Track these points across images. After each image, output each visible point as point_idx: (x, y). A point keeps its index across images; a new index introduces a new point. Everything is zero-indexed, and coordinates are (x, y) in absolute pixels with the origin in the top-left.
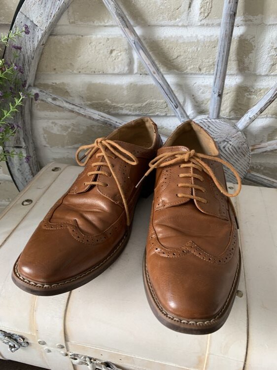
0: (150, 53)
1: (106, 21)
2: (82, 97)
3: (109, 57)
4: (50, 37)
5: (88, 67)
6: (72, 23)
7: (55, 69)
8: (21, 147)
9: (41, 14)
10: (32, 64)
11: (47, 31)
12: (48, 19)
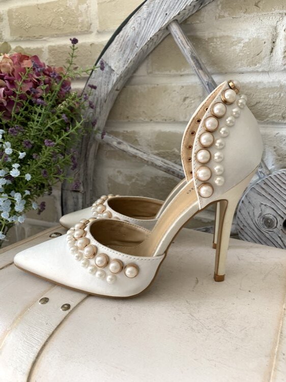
1: (182, 70)
2: (150, 146)
3: (182, 104)
4: (128, 86)
5: (159, 114)
6: (151, 73)
7: (128, 117)
8: (79, 191)
9: (119, 60)
10: (104, 108)
11: (122, 76)
12: (124, 64)
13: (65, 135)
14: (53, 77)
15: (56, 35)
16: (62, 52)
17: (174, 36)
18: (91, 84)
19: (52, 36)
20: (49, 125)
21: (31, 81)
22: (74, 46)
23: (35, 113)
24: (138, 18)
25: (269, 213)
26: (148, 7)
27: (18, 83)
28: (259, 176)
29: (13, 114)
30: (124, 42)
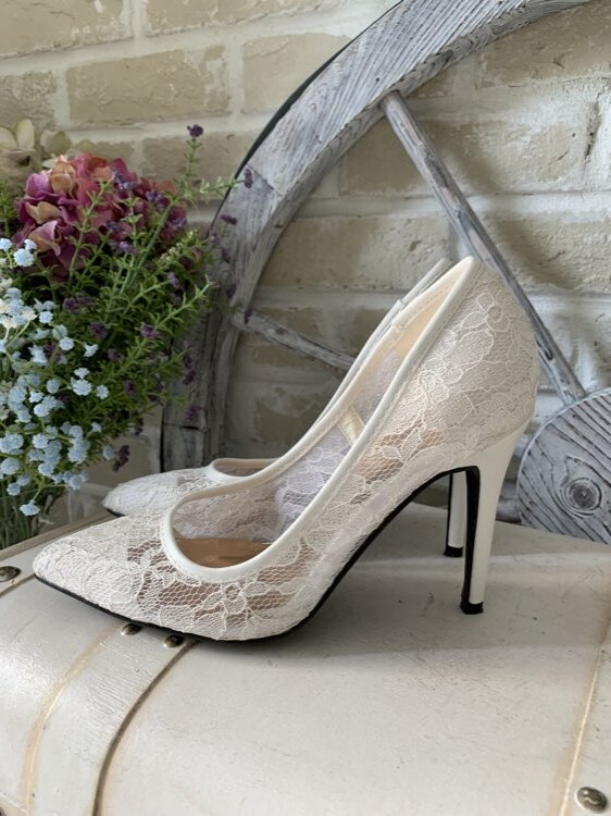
0: (497, 246)
1: (409, 188)
2: (343, 339)
3: (407, 256)
4: (300, 219)
5: (362, 276)
6: (346, 193)
7: (299, 281)
8: (197, 429)
9: (284, 168)
10: (252, 262)
11: (289, 198)
12: (293, 176)
13: (172, 313)
14: (153, 200)
15: (160, 117)
16: (171, 152)
17: (393, 122)
18: (227, 214)
19: (153, 120)
20: (141, 294)
21: (109, 208)
22: (194, 140)
23: (116, 269)
24: (324, 87)
25: (583, 476)
26: (342, 66)
27: (84, 212)
28: (563, 400)
29: (72, 270)
30: (293, 133)
